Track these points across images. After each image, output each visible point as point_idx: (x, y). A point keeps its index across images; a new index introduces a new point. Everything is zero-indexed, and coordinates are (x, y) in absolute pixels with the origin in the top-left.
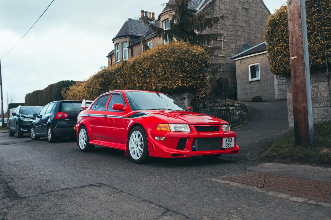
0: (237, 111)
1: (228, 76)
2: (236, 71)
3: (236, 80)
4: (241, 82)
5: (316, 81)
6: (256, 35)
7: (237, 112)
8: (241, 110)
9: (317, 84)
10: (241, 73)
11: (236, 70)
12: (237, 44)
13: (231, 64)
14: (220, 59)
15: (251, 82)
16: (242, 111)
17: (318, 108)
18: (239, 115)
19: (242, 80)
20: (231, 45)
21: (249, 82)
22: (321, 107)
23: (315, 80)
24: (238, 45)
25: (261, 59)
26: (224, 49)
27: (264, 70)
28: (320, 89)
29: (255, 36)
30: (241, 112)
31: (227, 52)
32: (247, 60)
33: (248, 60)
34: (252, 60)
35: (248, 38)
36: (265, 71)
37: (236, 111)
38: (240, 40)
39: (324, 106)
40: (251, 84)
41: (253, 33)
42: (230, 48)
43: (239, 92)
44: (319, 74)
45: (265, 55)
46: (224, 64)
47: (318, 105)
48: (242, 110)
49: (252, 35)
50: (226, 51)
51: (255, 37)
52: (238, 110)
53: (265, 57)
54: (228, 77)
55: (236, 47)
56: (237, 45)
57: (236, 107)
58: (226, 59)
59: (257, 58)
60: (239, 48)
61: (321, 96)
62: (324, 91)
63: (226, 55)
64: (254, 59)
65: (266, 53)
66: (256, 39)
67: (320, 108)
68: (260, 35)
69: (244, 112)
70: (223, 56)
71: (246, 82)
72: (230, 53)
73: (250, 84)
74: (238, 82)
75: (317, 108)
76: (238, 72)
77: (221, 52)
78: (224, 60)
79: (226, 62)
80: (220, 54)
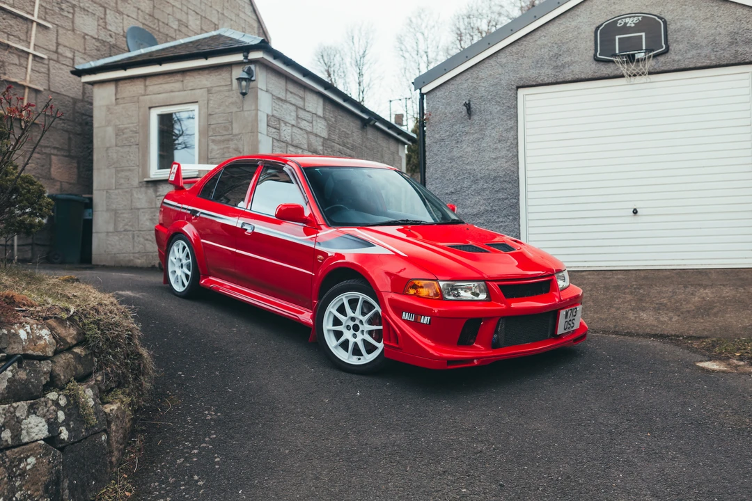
0: (32, 410)
1: (55, 148)
2: (95, 131)
3: (91, 169)
4: (114, 181)
6: (184, 18)
7: (33, 420)
8: (73, 385)
10: (113, 142)
11: (96, 125)
12: (105, 23)
13: (75, 101)
14: (20, 65)
15: (156, 183)
16: (87, 395)
18: (52, 440)
19: (117, 172)
20: (78, 21)
21: (148, 182)
24: (109, 28)
25: (209, 91)
26: (46, 28)
27: (218, 138)
29: (178, 16)
30: (74, 408)
31: (58, 44)
32: (146, 86)
33: (150, 89)
34: (167, 87)
35: (151, 15)
36: (223, 141)
37: (22, 406)
38: (121, 13)
40: (156, 191)
41: (173, 6)
42: (73, 30)
43: (101, 222)
45: (224, 74)
46: (37, 91)
48: (82, 379)
49: (169, 10)
50: (53, 37)
51: (179, 20)
52: (53, 383)
53: (223, 83)
54: (55, 152)
55: (103, 35)
56: (105, 28)
57: (25, 359)
58: (52, 71)
59: (191, 81)
60: (112, 41)
63: (54, 56)
64: (178, 85)
65: (230, 65)
66: (184, 29)
68: (198, 22)
69: (103, 395)
70: (35, 56)
71: (135, 182)
72: (73, 51)
73: (151, 191)
74: (101, 177)
76: (103, 134)
77: (27, 32)
78: (40, 73)
79: (51, 84)
80: (23, 41)
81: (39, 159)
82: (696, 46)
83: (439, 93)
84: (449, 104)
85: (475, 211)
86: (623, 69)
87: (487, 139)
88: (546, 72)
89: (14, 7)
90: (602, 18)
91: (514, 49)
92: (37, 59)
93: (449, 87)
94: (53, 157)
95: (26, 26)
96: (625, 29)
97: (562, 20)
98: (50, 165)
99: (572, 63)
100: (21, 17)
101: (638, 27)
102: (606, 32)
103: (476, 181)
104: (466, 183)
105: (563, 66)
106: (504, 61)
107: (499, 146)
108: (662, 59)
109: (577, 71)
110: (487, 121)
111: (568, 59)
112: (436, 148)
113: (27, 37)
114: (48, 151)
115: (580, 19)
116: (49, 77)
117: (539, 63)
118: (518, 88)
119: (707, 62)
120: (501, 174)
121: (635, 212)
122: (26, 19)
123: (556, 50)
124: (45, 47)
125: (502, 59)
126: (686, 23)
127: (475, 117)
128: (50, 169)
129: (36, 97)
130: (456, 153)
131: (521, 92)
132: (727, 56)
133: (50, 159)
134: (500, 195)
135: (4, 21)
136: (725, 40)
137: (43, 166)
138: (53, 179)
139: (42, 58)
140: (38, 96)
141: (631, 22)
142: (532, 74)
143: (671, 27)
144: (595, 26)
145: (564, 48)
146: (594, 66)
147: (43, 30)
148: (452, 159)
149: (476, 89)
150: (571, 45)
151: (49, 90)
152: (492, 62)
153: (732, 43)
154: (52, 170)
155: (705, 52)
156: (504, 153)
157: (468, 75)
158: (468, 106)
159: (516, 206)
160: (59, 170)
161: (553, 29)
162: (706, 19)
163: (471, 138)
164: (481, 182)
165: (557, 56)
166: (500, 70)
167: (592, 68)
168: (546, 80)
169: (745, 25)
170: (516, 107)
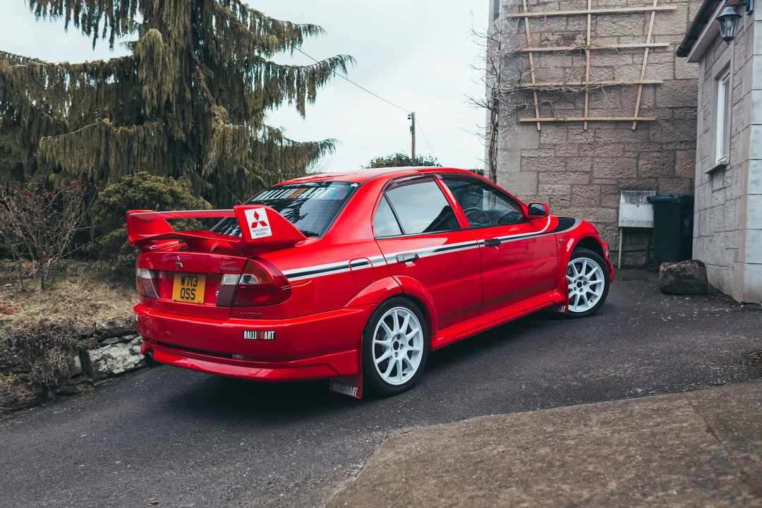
4: (701, 175)
10: (703, 127)
14: (633, 64)
15: (712, 176)
19: (702, 164)
32: (714, 52)
43: (696, 225)
46: (656, 85)
70: (654, 48)
77: (644, 27)
78: (661, 64)
79: (676, 72)
80: (639, 36)
81: (658, 158)
89: (627, 5)
92: (656, 50)
94: (678, 152)
95: (643, 19)
98: (674, 161)
100: (636, 13)
113: (644, 31)
114: (671, 147)
116: (674, 65)
122: (644, 13)
124: (670, 33)
128: (674, 166)
129: (655, 92)
133: (675, 156)
135: (614, 25)
137: (664, 165)
138: (679, 177)
139: (666, 47)
140: (658, 89)
147: (667, 15)
151: (675, 78)
154: (677, 167)
160: (689, 166)
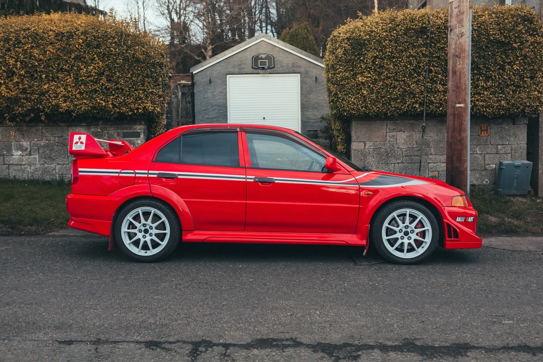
5: (394, 129)
9: (394, 133)
17: (395, 164)
22: (398, 163)
23: (392, 129)
28: (398, 140)
39: (403, 162)
44: (399, 122)
47: (394, 161)
61: (399, 149)
62: (403, 144)
67: (397, 165)
75: (393, 165)
82: (282, 66)
83: (199, 74)
84: (203, 78)
85: (212, 117)
86: (260, 71)
87: (217, 92)
88: (236, 70)
90: (254, 54)
91: (226, 61)
93: (203, 72)
96: (261, 58)
97: (242, 53)
99: (244, 68)
101: (265, 58)
102: (256, 59)
103: (212, 106)
104: (209, 107)
105: (242, 68)
106: (222, 65)
107: (221, 94)
108: (272, 69)
109: (246, 70)
110: (216, 85)
111: (243, 66)
112: (198, 94)
115: (247, 53)
117: (234, 67)
118: (227, 74)
119: (286, 72)
120: (221, 104)
121: (264, 118)
123: (240, 63)
125: (222, 64)
126: (280, 59)
127: (212, 84)
130: (206, 96)
131: (228, 76)
132: (291, 70)
134: (221, 111)
136: (291, 65)
141: (263, 56)
142: (232, 70)
143: (275, 59)
144: (252, 56)
145: (242, 62)
146: (252, 70)
148: (204, 98)
149: (212, 74)
150: (245, 62)
152: (218, 65)
153: (292, 67)
155: (285, 68)
156: (222, 97)
157: (210, 69)
158: (210, 80)
159: (226, 115)
161: (239, 55)
162: (285, 58)
163: (211, 91)
164: (215, 107)
165: (240, 65)
166: (221, 68)
167: (251, 70)
168: (236, 73)
169: (296, 61)
170: (226, 81)
